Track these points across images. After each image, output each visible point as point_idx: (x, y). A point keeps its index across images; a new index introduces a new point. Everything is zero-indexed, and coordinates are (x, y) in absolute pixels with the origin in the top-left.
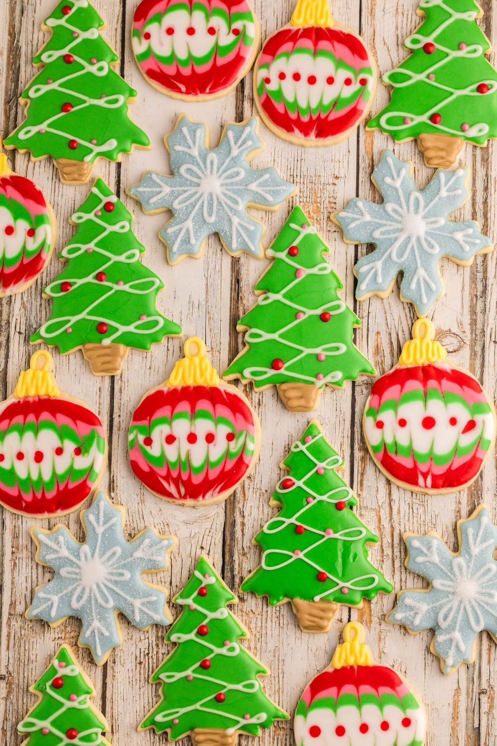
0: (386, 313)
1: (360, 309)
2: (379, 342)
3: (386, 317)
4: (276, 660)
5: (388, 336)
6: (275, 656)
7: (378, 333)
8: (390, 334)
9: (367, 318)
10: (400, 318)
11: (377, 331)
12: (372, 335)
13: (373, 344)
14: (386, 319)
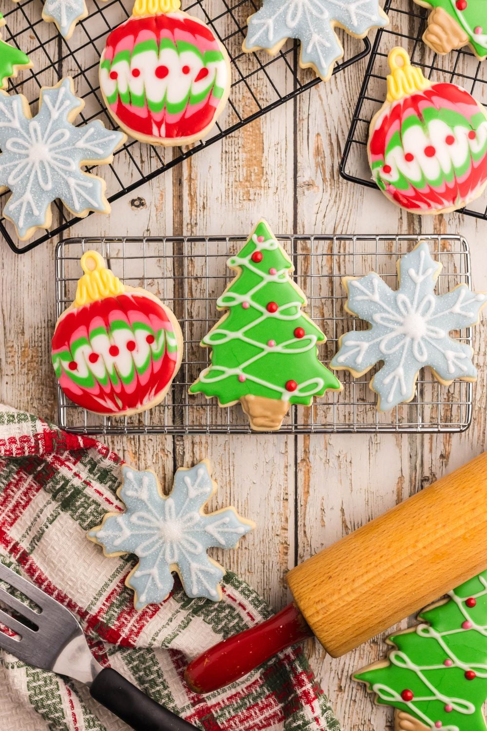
0: (325, 114)
1: (300, 111)
2: (319, 143)
3: (326, 118)
4: (227, 454)
5: (328, 138)
6: (225, 450)
7: (318, 134)
8: (330, 135)
9: (306, 120)
10: (339, 119)
11: (317, 133)
12: (312, 136)
13: (314, 146)
14: (326, 121)
